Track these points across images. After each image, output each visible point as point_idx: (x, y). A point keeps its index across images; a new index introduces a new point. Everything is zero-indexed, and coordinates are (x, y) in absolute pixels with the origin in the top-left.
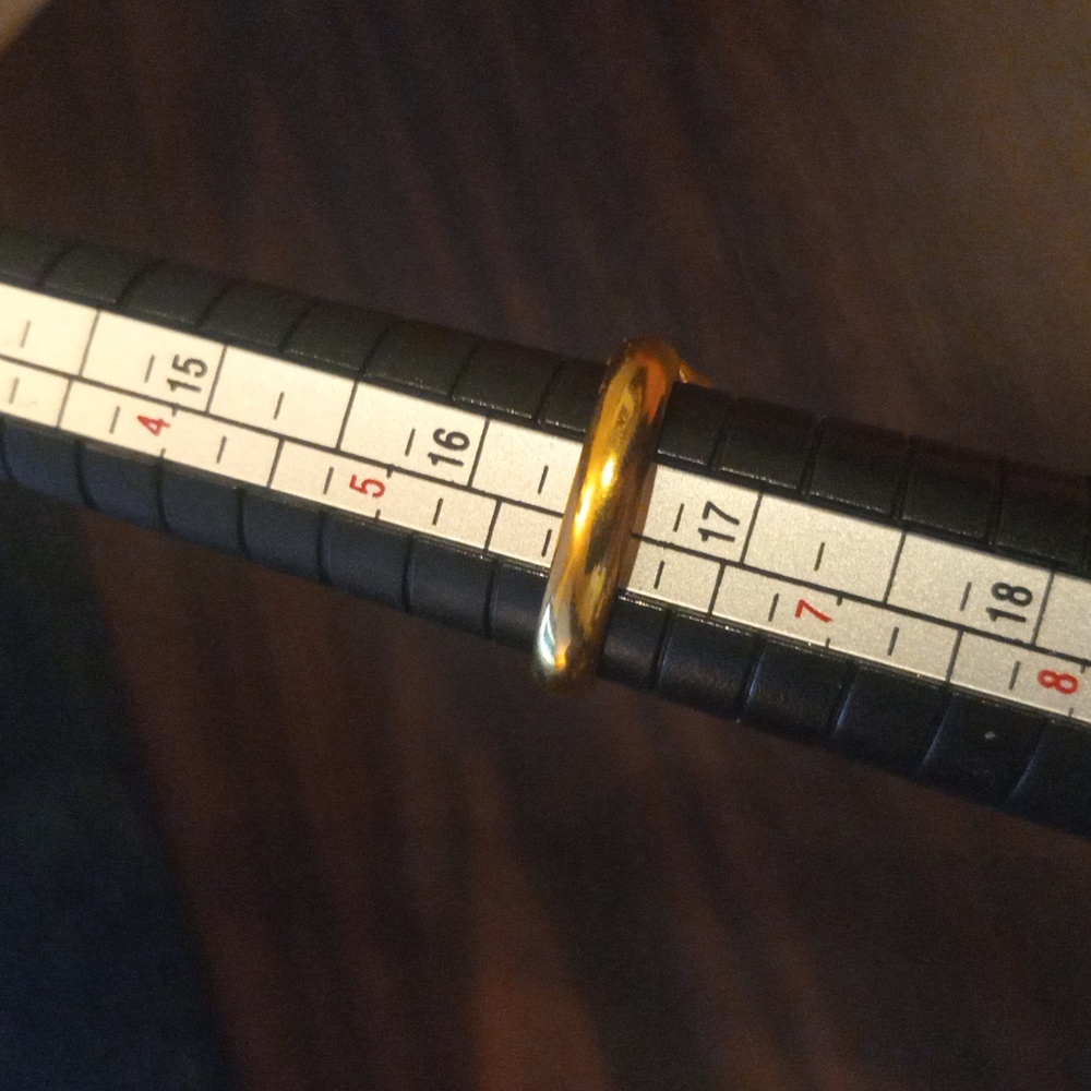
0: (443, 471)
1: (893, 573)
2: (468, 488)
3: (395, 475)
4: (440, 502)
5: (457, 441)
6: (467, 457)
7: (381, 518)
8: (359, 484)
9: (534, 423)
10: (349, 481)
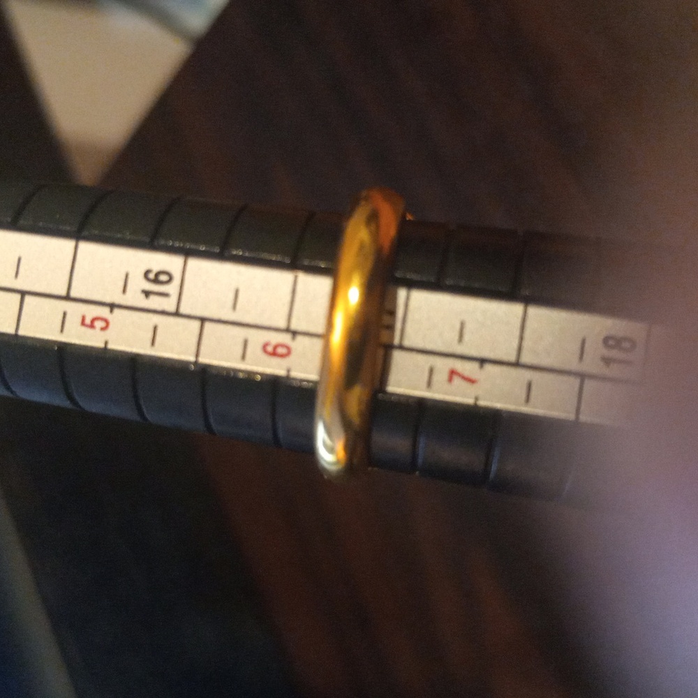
0: (154, 302)
1: (521, 338)
2: (177, 314)
3: (116, 311)
4: (155, 328)
5: (163, 278)
6: (172, 289)
7: (110, 346)
8: (88, 321)
9: (222, 254)
10: (80, 320)
